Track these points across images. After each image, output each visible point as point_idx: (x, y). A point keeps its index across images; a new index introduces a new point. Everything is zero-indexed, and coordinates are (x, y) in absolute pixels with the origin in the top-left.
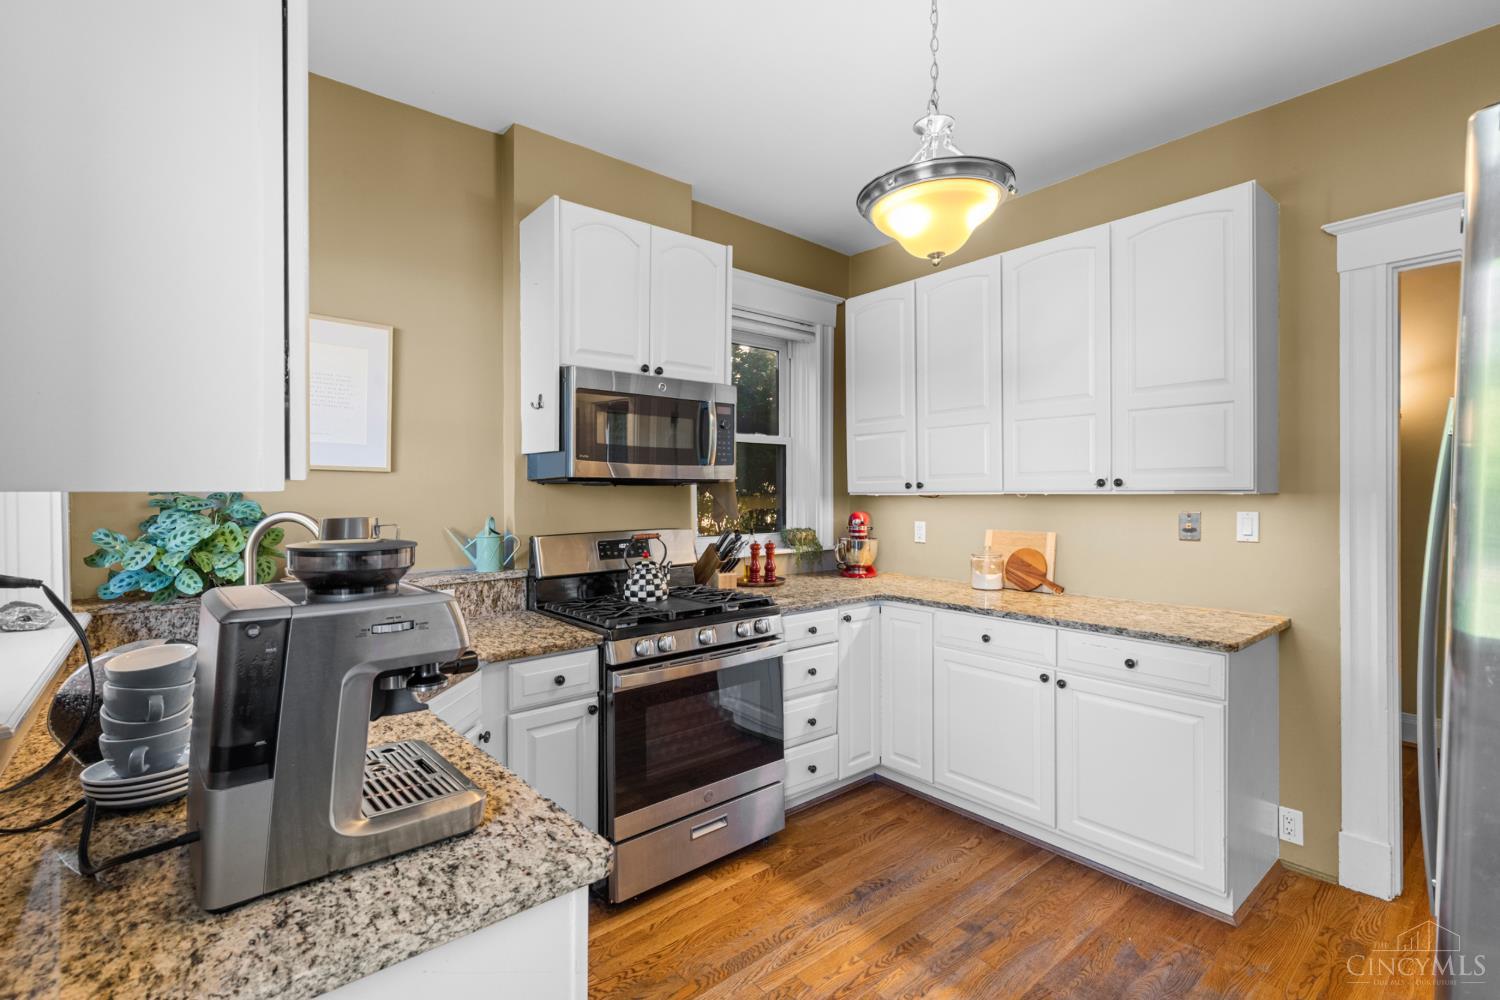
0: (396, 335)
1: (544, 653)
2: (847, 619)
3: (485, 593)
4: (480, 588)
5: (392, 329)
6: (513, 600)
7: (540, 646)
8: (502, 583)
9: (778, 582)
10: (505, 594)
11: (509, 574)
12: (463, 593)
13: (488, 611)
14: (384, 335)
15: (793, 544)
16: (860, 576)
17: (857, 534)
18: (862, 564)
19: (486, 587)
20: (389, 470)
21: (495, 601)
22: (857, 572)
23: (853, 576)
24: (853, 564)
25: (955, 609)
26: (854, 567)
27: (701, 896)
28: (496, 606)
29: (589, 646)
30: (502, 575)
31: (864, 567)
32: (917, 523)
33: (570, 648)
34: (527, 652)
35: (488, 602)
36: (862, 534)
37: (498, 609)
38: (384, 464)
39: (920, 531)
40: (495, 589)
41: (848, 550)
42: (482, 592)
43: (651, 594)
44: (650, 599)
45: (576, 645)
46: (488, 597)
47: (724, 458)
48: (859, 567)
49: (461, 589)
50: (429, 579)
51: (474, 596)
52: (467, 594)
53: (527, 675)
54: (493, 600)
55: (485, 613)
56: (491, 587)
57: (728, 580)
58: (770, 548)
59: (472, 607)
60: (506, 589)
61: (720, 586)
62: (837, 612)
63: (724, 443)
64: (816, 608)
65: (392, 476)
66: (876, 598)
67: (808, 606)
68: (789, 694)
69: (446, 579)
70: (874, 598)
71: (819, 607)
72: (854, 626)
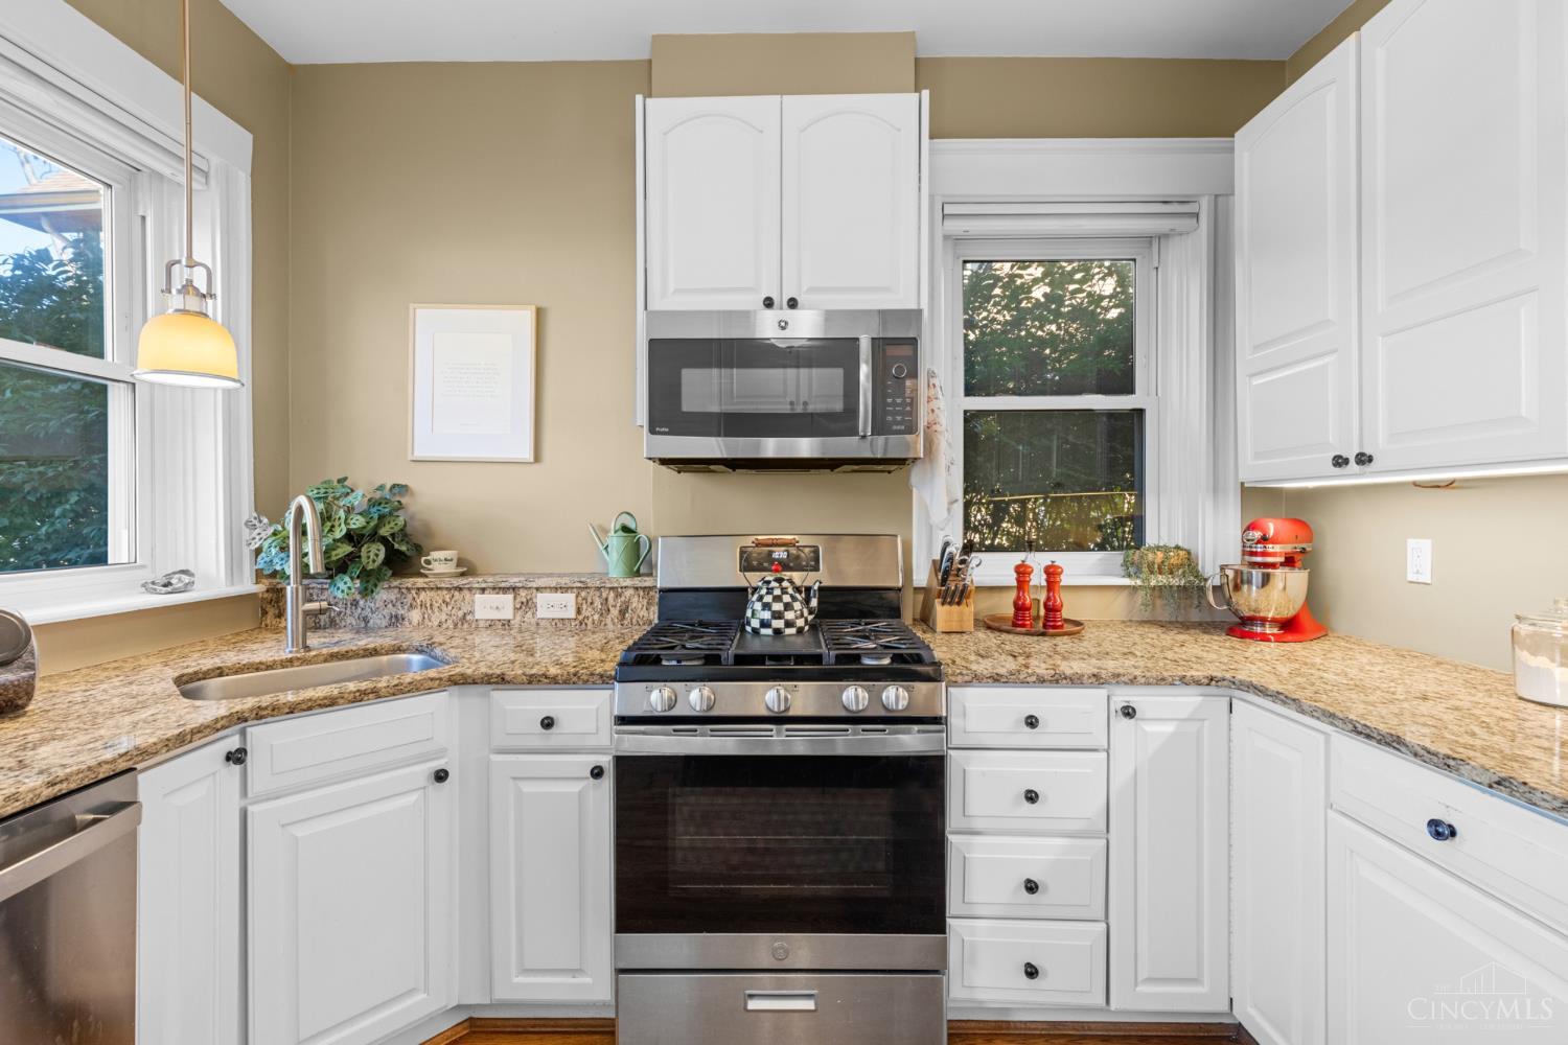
0: (540, 314)
1: (530, 683)
2: (1129, 712)
3: (611, 601)
4: (604, 595)
5: (533, 308)
6: (643, 613)
7: (524, 674)
8: (631, 591)
9: (1068, 628)
10: (634, 605)
11: (637, 582)
12: (585, 599)
13: (614, 624)
14: (527, 317)
15: (1139, 571)
16: (1264, 638)
17: (1259, 559)
18: (1270, 615)
19: (612, 595)
20: (532, 460)
21: (623, 613)
22: (1259, 629)
23: (1251, 636)
24: (1247, 613)
25: (1368, 736)
26: (1251, 620)
28: (624, 618)
29: (594, 683)
30: (628, 582)
31: (1274, 621)
32: (1411, 543)
33: (565, 682)
34: (507, 678)
35: (615, 612)
36: (1270, 560)
37: (626, 622)
38: (527, 454)
39: (1420, 559)
40: (623, 599)
41: (1237, 588)
42: (607, 599)
43: (766, 624)
45: (575, 679)
46: (615, 606)
47: (898, 423)
48: (1264, 620)
49: (583, 594)
50: (545, 579)
51: (598, 603)
52: (589, 600)
53: (508, 707)
54: (620, 611)
55: (610, 626)
56: (618, 595)
57: (956, 617)
58: (1052, 573)
59: (596, 617)
60: (635, 599)
61: (940, 626)
62: (1123, 696)
63: (899, 401)
64: (1041, 681)
65: (537, 466)
66: (1214, 682)
67: (1022, 677)
68: (978, 824)
69: (564, 581)
70: (1206, 681)
71: (1048, 684)
72: (1150, 728)
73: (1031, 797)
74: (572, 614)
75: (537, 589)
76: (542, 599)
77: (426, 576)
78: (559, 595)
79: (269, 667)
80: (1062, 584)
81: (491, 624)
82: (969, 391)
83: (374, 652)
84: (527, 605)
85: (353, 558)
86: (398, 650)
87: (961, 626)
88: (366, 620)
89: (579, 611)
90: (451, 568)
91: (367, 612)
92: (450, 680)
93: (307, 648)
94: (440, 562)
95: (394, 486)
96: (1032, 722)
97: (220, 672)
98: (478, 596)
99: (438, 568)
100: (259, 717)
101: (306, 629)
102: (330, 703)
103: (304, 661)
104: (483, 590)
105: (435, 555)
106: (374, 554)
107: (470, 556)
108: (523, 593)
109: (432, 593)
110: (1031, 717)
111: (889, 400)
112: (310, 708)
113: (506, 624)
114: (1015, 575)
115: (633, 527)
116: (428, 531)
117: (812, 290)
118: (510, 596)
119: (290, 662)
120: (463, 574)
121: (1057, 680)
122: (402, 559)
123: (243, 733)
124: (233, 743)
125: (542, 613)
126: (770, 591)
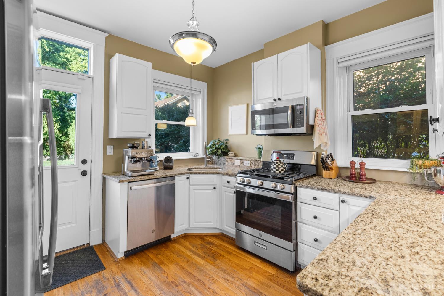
0: (248, 105)
1: (226, 175)
2: (343, 201)
3: (256, 163)
5: (246, 104)
7: (226, 173)
8: (259, 161)
19: (256, 162)
21: (258, 166)
26: (443, 187)
27: (250, 261)
30: (259, 159)
33: (231, 175)
34: (223, 173)
38: (245, 133)
43: (277, 170)
44: (276, 172)
47: (299, 125)
49: (251, 161)
51: (254, 163)
52: (252, 163)
56: (257, 162)
57: (328, 174)
58: (362, 164)
59: (254, 166)
60: (260, 163)
61: (324, 176)
62: (343, 197)
63: (300, 119)
64: (319, 189)
65: (247, 135)
66: (371, 198)
67: (314, 187)
68: (305, 222)
69: (248, 158)
70: (369, 197)
71: (321, 190)
72: (352, 207)
73: (315, 217)
74: (249, 165)
75: (244, 160)
76: (245, 162)
77: (228, 156)
78: (247, 161)
79: (201, 169)
80: (365, 168)
81: (237, 166)
82: (355, 109)
83: (216, 168)
84: (242, 163)
85: (216, 152)
86: (219, 168)
87: (330, 177)
88: (220, 163)
89: (251, 165)
90: (233, 155)
91: (221, 162)
92: (216, 172)
93: (207, 166)
94: (231, 154)
95: (226, 139)
96: (315, 199)
97: (195, 168)
98: (235, 160)
99: (231, 155)
100: (191, 174)
101: (207, 163)
102: (199, 173)
103: (206, 168)
104: (236, 159)
105: (230, 152)
106: (219, 152)
107: (237, 152)
108: (242, 160)
109: (229, 159)
110: (315, 197)
111: (297, 119)
112: (197, 174)
113: (239, 166)
114: (350, 165)
115: (262, 148)
116: (231, 148)
117: (284, 95)
118: (240, 161)
119: (204, 168)
120: (235, 156)
121: (323, 189)
122: (225, 153)
123: (189, 175)
124: (188, 176)
125: (245, 165)
126: (277, 163)
